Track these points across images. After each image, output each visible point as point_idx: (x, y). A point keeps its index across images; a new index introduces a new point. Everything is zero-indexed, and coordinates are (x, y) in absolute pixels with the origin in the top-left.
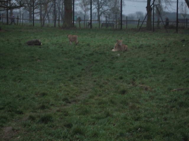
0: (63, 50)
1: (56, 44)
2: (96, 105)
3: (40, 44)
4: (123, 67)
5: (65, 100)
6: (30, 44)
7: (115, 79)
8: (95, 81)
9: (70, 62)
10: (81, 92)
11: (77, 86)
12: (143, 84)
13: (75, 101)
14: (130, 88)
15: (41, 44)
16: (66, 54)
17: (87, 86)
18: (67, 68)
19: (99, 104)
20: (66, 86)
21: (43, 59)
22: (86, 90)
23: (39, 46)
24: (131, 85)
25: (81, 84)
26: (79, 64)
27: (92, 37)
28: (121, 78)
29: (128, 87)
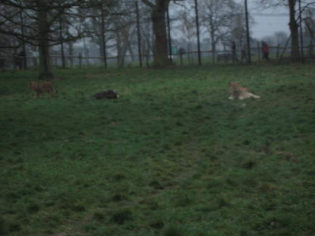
0: (152, 104)
1: (141, 95)
2: (203, 190)
3: (115, 97)
4: (251, 124)
5: (154, 184)
6: (99, 97)
7: (237, 145)
8: (203, 151)
9: (163, 122)
10: (180, 170)
11: (175, 161)
12: (282, 150)
13: (170, 185)
14: (261, 159)
15: (118, 96)
16: (157, 109)
17: (190, 159)
18: (158, 133)
19: (209, 187)
20: (156, 161)
21: (120, 120)
22: (189, 166)
23: (113, 100)
24: (263, 153)
25: (180, 156)
26: (179, 124)
27: (201, 79)
28: (247, 143)
29: (258, 157)
